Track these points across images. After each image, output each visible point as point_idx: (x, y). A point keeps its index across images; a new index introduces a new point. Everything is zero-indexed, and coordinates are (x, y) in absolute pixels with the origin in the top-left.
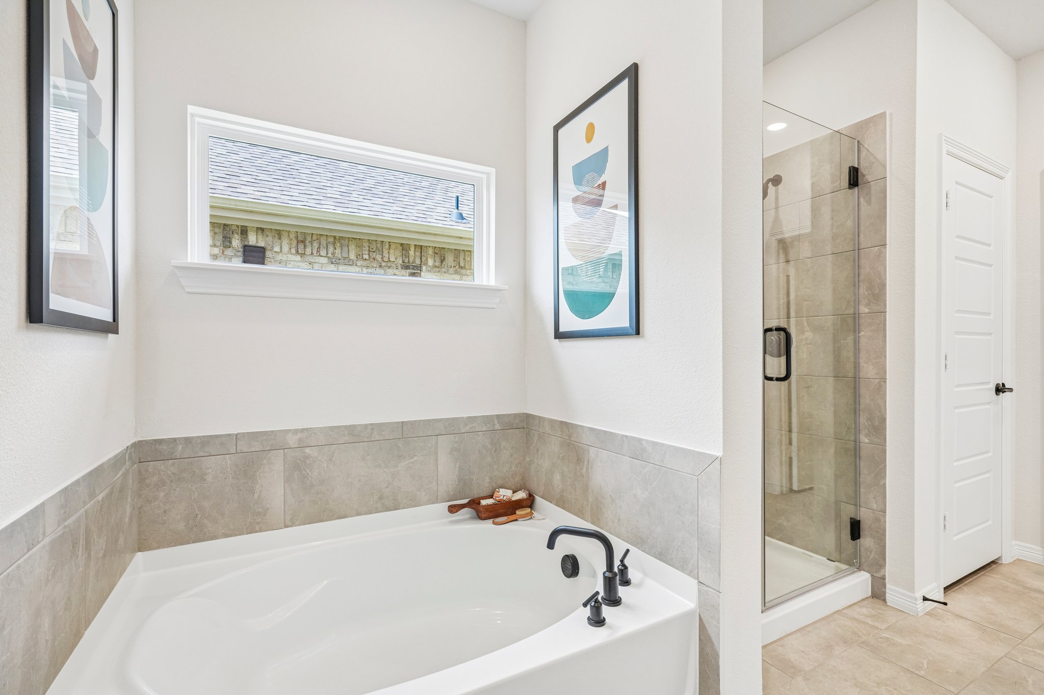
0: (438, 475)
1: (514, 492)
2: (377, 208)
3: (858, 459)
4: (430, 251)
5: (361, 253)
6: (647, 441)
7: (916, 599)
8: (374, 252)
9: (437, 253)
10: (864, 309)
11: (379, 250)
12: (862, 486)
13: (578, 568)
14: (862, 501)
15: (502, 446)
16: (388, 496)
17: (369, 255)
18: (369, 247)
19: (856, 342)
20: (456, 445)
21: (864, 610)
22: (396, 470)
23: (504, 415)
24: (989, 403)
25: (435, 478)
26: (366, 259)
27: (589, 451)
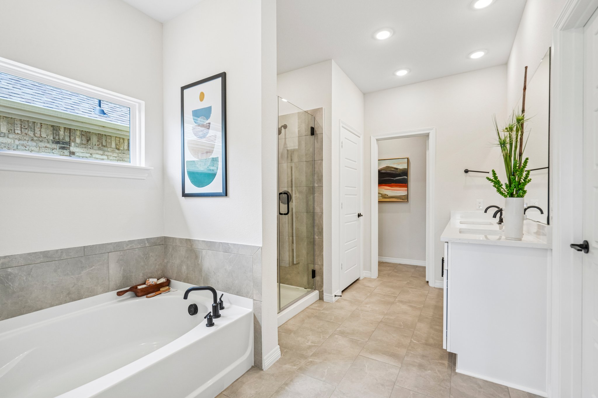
0: (109, 275)
1: (158, 280)
2: (29, 97)
3: (314, 245)
4: (78, 133)
5: (12, 129)
6: (231, 244)
7: (332, 297)
8: (27, 129)
9: (83, 135)
10: (316, 185)
11: (31, 128)
12: (316, 256)
13: (197, 310)
14: (316, 262)
15: (150, 255)
16: (74, 292)
17: (21, 131)
18: (21, 125)
19: (314, 198)
20: (121, 257)
21: (316, 305)
22: (79, 275)
23: (151, 238)
24: (356, 221)
25: (107, 278)
26: (18, 133)
27: (202, 252)
